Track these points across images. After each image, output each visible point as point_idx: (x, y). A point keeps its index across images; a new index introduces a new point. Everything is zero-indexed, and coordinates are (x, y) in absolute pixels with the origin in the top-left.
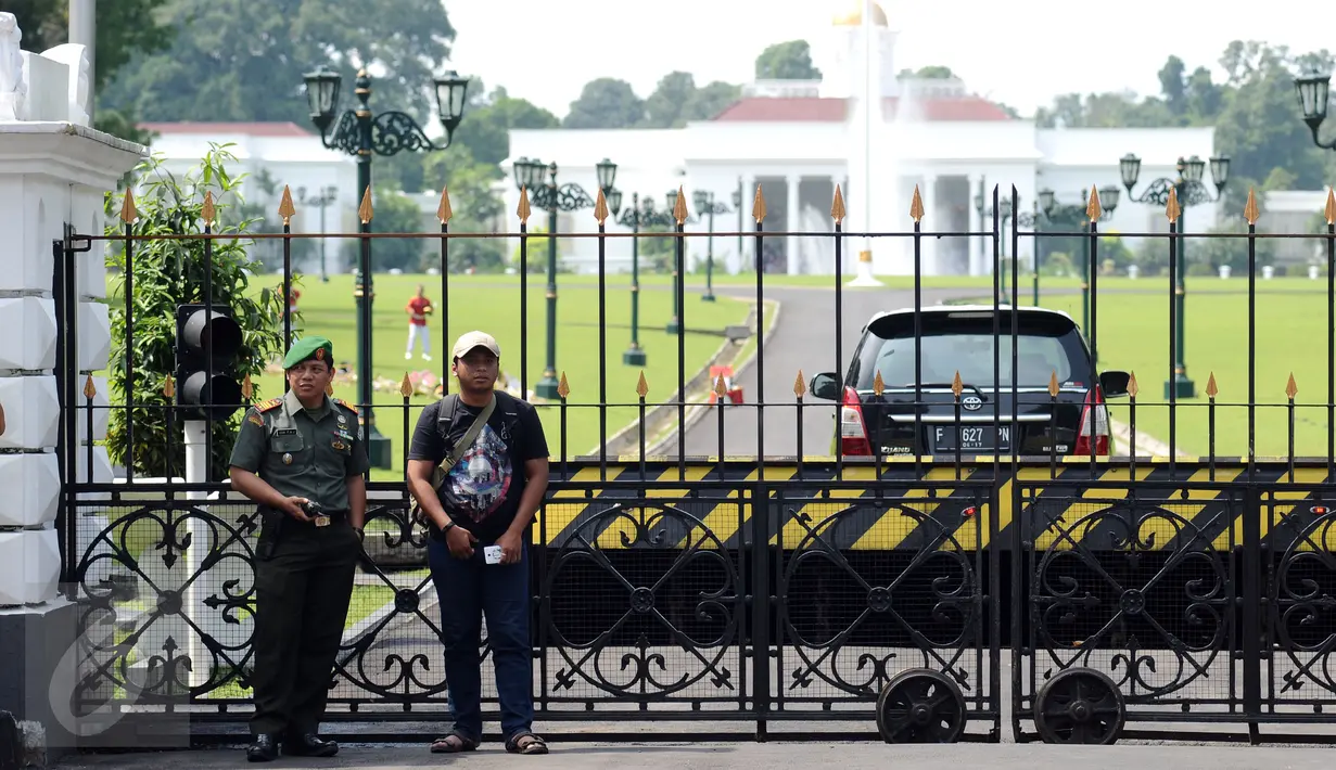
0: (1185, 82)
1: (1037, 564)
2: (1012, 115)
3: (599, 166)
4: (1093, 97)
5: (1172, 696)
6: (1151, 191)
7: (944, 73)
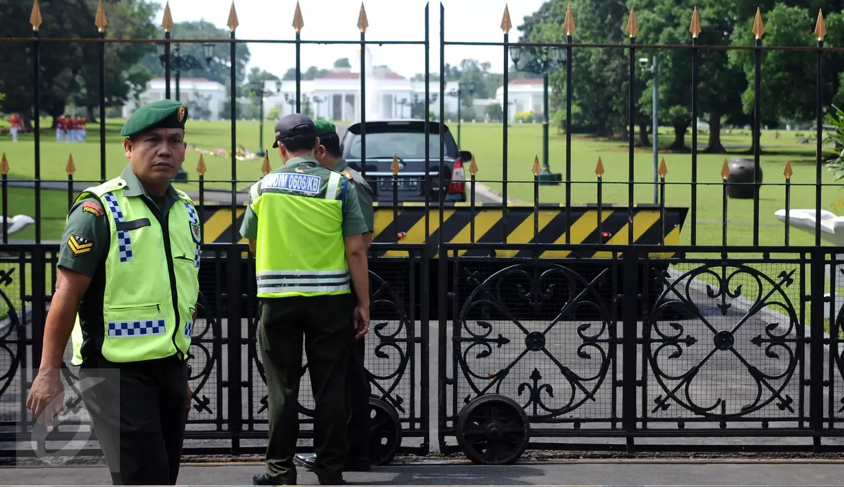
1: (459, 310)
5: (567, 416)
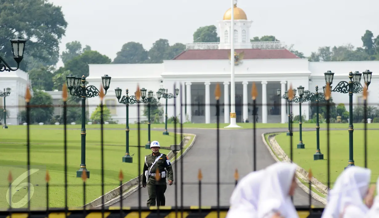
0: (373, 41)
2: (301, 56)
3: (103, 78)
4: (335, 48)
6: (338, 87)
7: (272, 39)
